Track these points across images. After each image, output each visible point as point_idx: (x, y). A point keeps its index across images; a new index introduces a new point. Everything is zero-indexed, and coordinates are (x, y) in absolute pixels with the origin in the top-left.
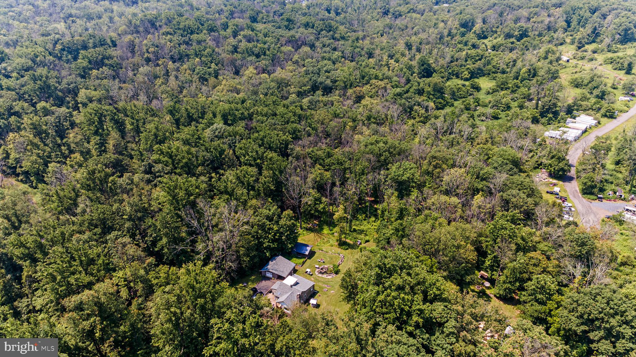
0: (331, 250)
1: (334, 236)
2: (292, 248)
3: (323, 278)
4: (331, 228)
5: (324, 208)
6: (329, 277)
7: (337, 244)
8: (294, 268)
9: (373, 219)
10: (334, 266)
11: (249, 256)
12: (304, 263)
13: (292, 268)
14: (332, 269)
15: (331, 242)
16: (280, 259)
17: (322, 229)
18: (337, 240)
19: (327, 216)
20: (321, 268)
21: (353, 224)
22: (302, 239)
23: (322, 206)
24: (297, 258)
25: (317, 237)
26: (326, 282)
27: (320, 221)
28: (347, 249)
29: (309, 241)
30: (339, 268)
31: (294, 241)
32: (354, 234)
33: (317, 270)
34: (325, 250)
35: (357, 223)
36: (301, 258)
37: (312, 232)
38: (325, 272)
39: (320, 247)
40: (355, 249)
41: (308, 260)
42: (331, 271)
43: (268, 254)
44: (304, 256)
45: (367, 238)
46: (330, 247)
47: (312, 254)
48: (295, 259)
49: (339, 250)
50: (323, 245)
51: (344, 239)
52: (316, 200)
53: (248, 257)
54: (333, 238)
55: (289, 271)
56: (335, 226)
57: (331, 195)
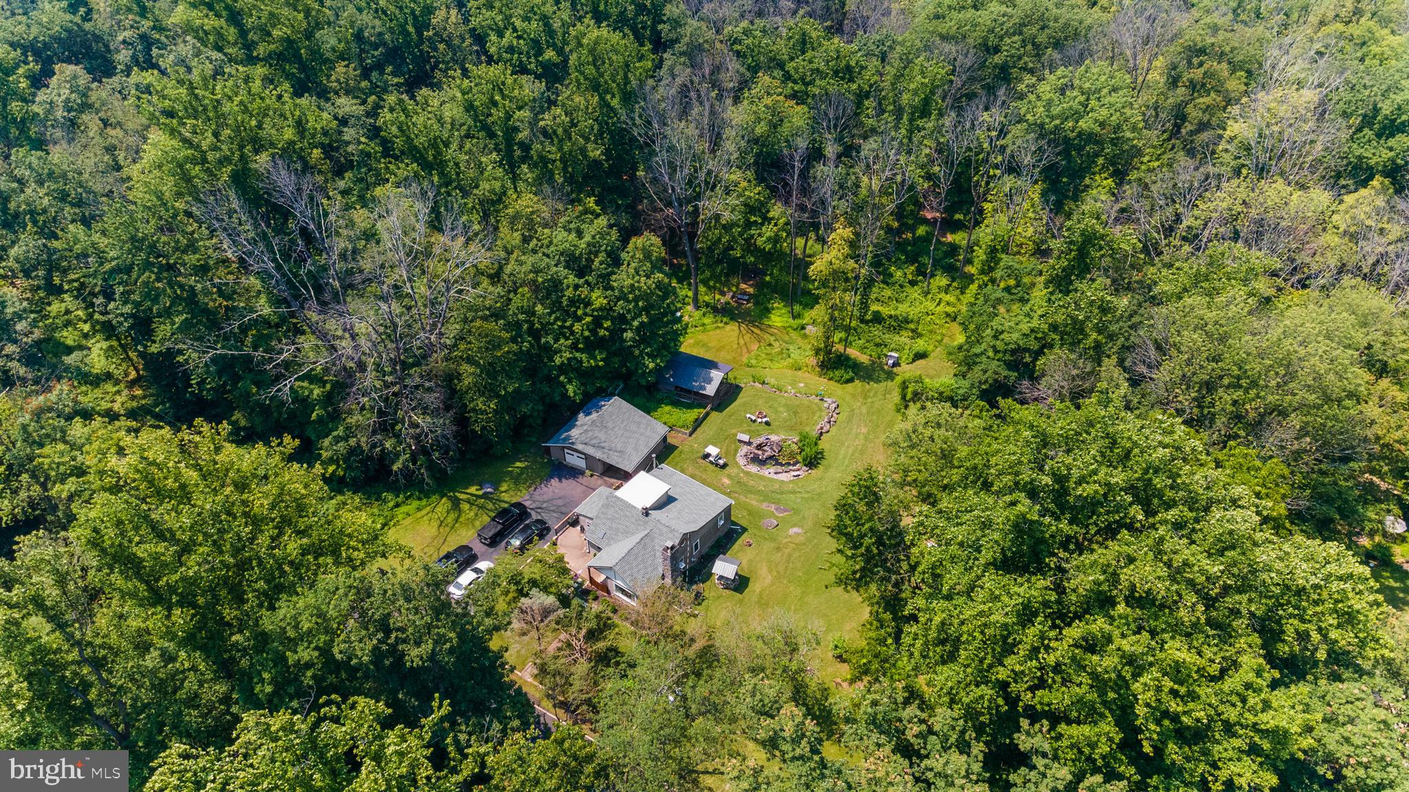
0: (794, 384)
1: (805, 336)
2: (658, 371)
3: (762, 478)
4: (797, 308)
5: (776, 240)
6: (784, 477)
7: (813, 361)
8: (665, 439)
9: (941, 280)
10: (804, 438)
11: (498, 396)
12: (698, 423)
13: (655, 439)
14: (795, 447)
15: (796, 355)
16: (616, 408)
17: (767, 311)
18: (817, 351)
19: (785, 269)
20: (756, 441)
21: (873, 296)
22: (697, 343)
23: (768, 231)
24: (676, 404)
25: (747, 337)
26: (773, 495)
27: (761, 286)
28: (850, 380)
29: (719, 350)
30: (822, 445)
31: (665, 346)
32: (876, 331)
33: (745, 449)
34: (773, 381)
35: (888, 292)
36: (690, 406)
37: (733, 318)
38: (771, 457)
39: (759, 372)
40: (878, 381)
41: (714, 414)
42: (792, 455)
43: (570, 389)
44: (698, 400)
45: (920, 345)
46: (789, 372)
47: (729, 392)
48: (667, 408)
49: (823, 384)
50: (767, 363)
51: (839, 348)
52: (750, 209)
53: (490, 399)
54: (801, 342)
55: (644, 451)
56: (811, 300)
57: (805, 191)
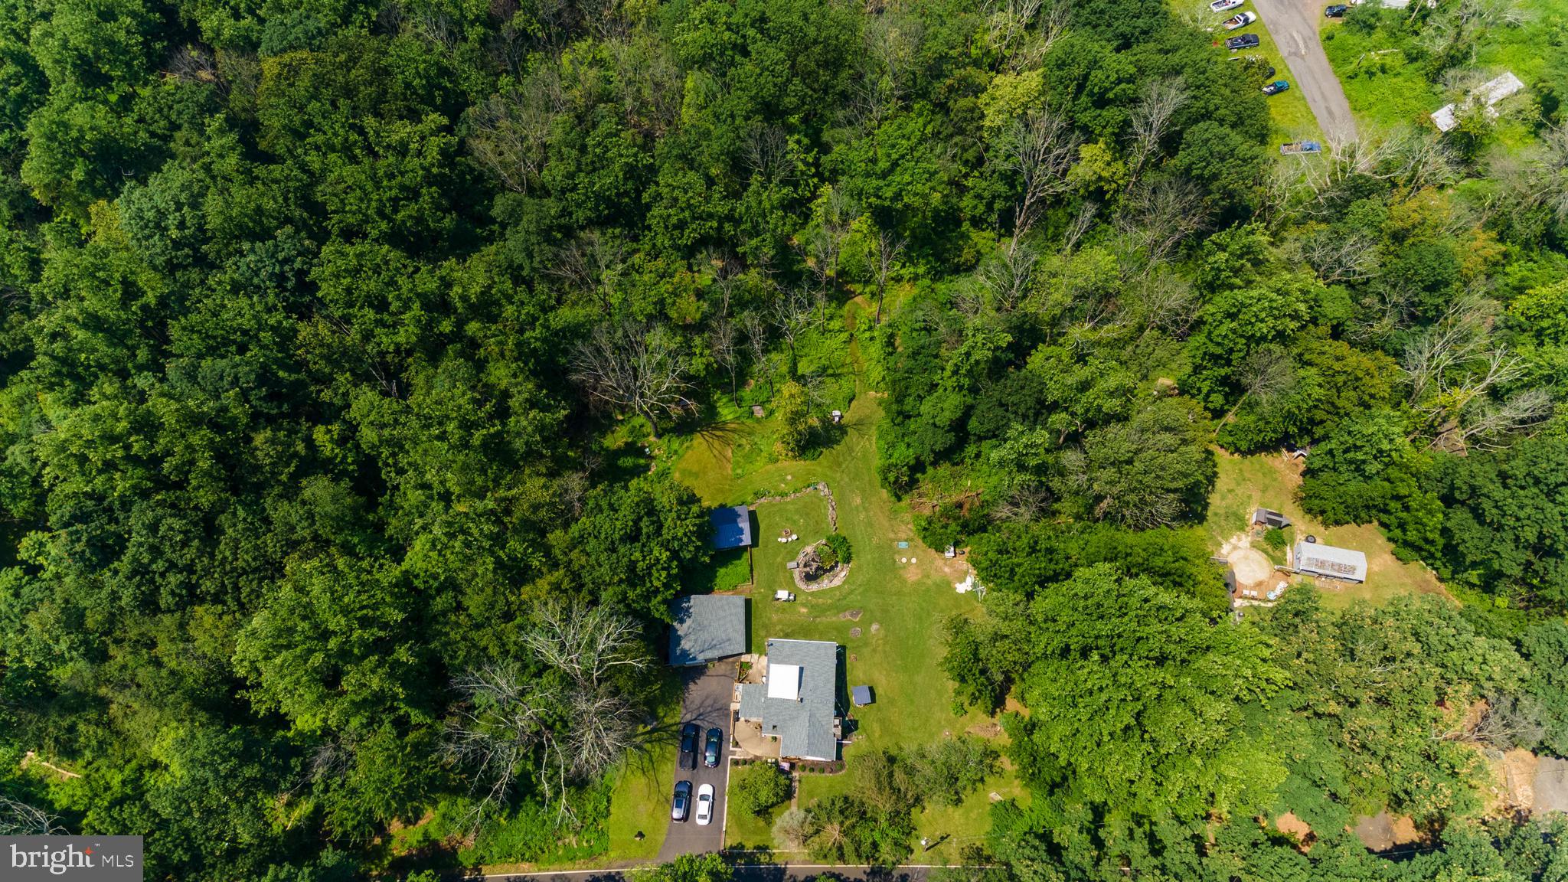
0: (783, 479)
1: (759, 420)
3: (823, 592)
6: (837, 582)
7: (781, 447)
12: (751, 568)
13: (742, 613)
14: (827, 549)
15: (764, 446)
25: (716, 444)
26: (841, 604)
34: (769, 487)
37: (692, 430)
38: (818, 569)
39: (750, 480)
42: (830, 558)
46: (772, 468)
54: (760, 429)
55: (742, 628)
